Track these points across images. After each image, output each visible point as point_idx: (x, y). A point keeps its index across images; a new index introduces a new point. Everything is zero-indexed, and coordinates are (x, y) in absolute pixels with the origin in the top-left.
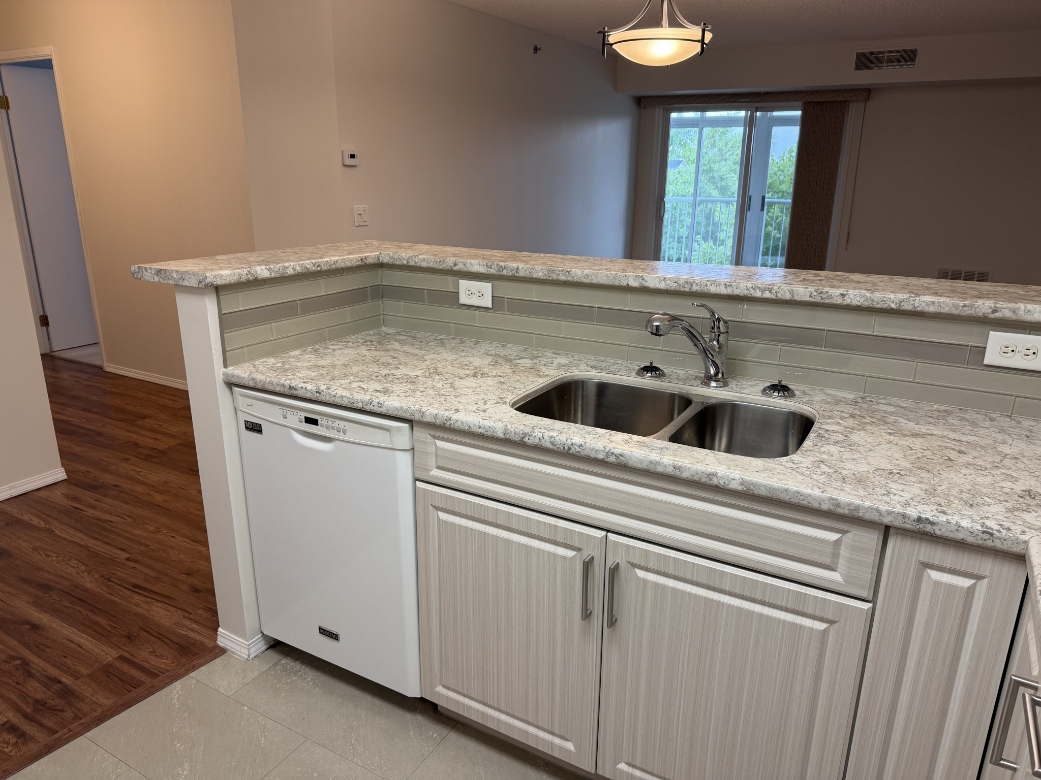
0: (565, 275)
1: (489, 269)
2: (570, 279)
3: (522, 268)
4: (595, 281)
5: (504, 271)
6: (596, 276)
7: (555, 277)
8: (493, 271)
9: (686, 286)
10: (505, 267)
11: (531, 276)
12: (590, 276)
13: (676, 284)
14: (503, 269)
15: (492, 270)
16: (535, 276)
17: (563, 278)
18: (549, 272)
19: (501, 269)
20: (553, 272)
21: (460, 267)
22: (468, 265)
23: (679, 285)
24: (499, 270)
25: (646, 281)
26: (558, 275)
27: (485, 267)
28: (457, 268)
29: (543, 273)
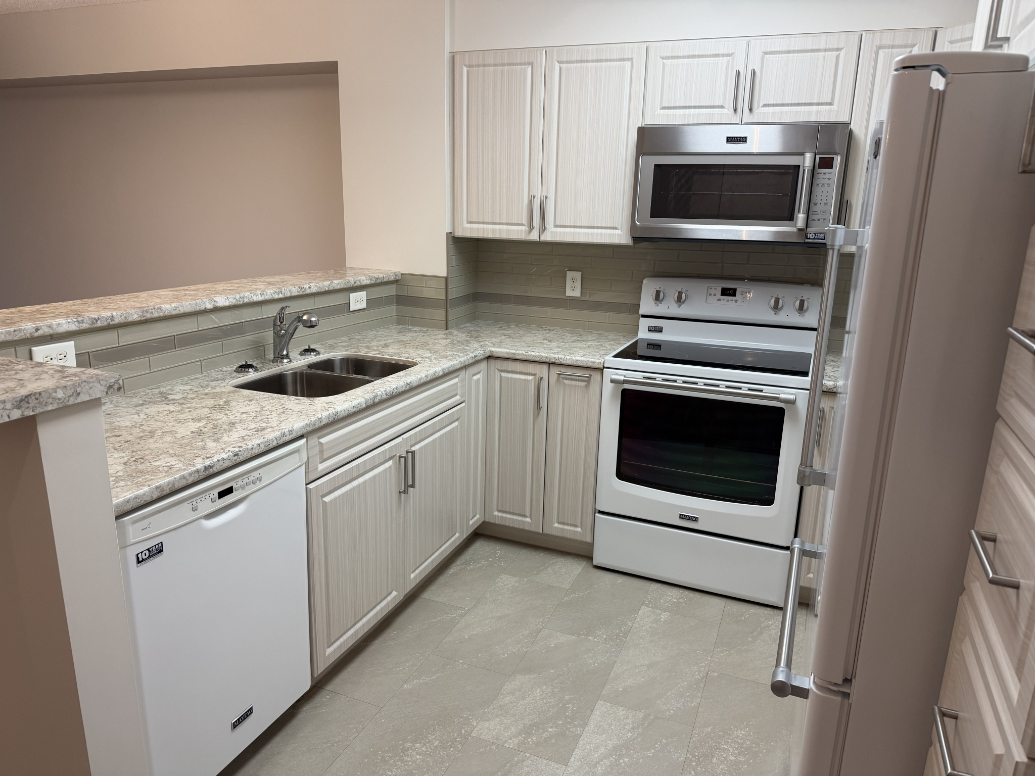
0: (157, 312)
1: (81, 325)
2: (162, 314)
3: (117, 315)
4: (182, 311)
5: (99, 322)
6: (182, 306)
7: (149, 316)
8: (85, 326)
9: (241, 300)
10: (98, 318)
11: (126, 321)
12: (178, 307)
13: (235, 300)
14: (97, 321)
15: (84, 324)
16: (130, 319)
17: (156, 315)
18: (143, 312)
19: (95, 321)
20: (147, 311)
21: (44, 331)
22: (55, 326)
23: (237, 300)
24: (93, 322)
25: (217, 302)
26: (152, 313)
27: (76, 323)
28: (40, 332)
29: (138, 315)
